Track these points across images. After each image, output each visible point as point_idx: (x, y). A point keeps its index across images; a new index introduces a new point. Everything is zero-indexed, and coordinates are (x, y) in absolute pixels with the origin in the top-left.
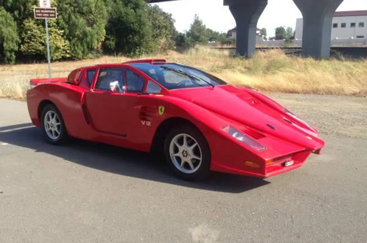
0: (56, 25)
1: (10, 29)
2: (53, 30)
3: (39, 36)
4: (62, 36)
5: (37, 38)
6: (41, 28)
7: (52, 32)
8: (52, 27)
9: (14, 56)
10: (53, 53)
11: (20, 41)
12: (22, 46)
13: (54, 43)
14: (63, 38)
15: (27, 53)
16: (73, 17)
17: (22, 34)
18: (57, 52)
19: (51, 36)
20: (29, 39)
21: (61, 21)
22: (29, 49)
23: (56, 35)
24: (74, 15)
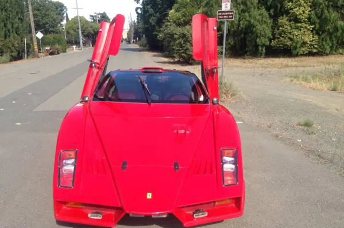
0: (307, 21)
1: (264, 26)
2: (303, 26)
3: (289, 31)
4: (312, 31)
5: (286, 33)
6: (292, 24)
7: (302, 27)
8: (302, 22)
9: (264, 50)
10: (300, 47)
11: (272, 37)
12: (272, 41)
13: (302, 39)
14: (312, 33)
15: (276, 48)
16: (326, 11)
17: (274, 30)
18: (303, 47)
19: (300, 32)
20: (279, 35)
21: (313, 16)
22: (278, 44)
23: (305, 30)
24: (327, 10)
